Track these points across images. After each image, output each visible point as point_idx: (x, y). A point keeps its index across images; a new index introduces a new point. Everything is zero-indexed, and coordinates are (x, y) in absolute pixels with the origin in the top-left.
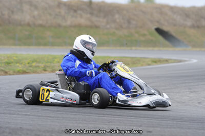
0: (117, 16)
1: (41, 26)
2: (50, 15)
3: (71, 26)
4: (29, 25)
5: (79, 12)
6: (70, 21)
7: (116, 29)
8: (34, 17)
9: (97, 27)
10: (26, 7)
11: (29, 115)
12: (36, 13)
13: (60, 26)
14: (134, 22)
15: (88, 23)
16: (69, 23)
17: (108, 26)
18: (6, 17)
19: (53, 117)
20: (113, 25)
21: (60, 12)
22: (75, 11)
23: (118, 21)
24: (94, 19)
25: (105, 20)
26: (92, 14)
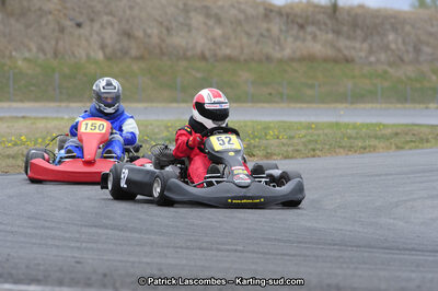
0: (391, 37)
1: (229, 59)
2: (249, 35)
3: (292, 59)
4: (203, 57)
5: (310, 29)
6: (290, 48)
7: (390, 64)
8: (214, 40)
9: (348, 60)
10: (197, 20)
11: (241, 251)
12: (218, 32)
13: (268, 59)
14: (427, 50)
15: (330, 52)
16: (287, 52)
17: (372, 59)
18: (155, 40)
19: (294, 255)
20: (383, 57)
21: (268, 30)
22: (302, 27)
23: (393, 46)
24: (343, 43)
25: (365, 46)
26: (337, 33)
